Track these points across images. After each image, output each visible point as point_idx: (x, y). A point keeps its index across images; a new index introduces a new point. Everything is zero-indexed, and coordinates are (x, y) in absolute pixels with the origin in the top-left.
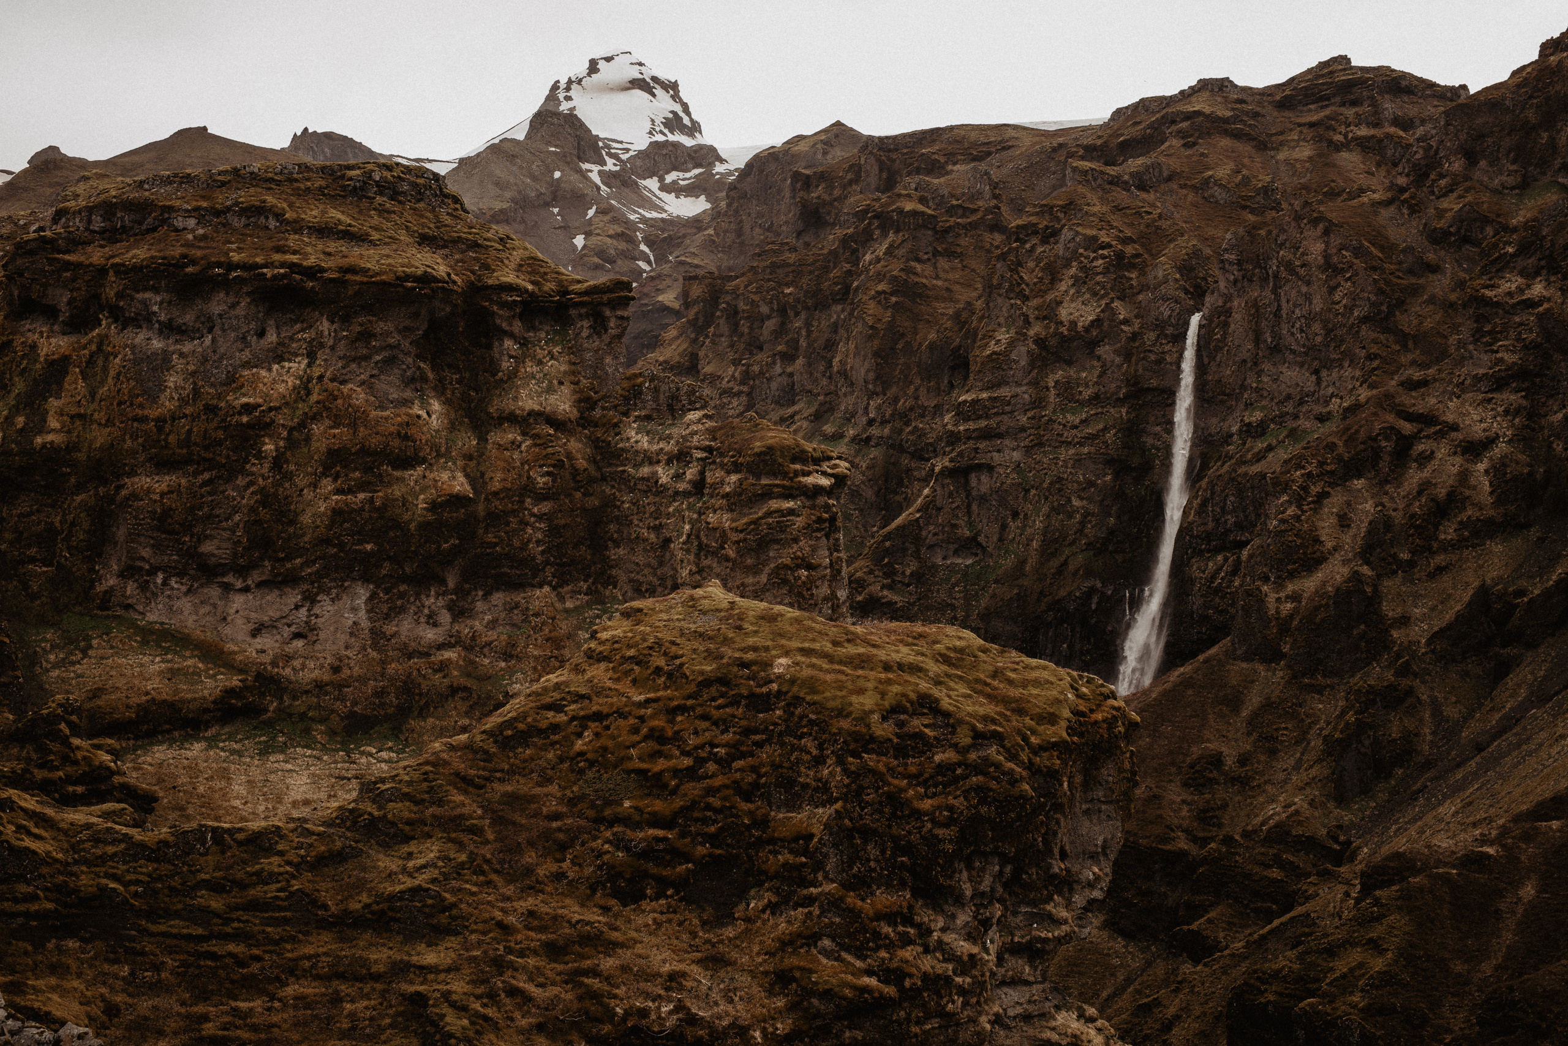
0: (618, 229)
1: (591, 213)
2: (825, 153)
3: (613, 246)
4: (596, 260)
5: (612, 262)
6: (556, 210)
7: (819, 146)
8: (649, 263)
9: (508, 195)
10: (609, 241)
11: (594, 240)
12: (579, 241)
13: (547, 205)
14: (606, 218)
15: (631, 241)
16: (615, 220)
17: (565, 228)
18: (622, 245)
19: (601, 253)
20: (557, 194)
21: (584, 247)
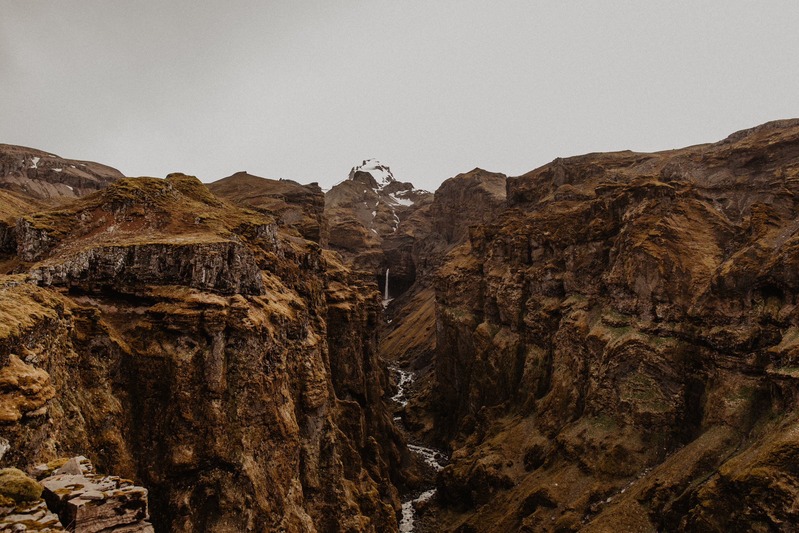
0: (387, 210)
1: (377, 204)
2: (478, 178)
3: (386, 215)
4: (381, 220)
5: (386, 220)
6: (365, 203)
7: (476, 175)
8: (397, 221)
9: (350, 198)
10: (385, 213)
11: (380, 213)
12: (374, 213)
13: (362, 201)
14: (383, 206)
15: (391, 213)
16: (386, 206)
17: (369, 209)
18: (389, 215)
19: (382, 218)
20: (366, 198)
21: (377, 215)
